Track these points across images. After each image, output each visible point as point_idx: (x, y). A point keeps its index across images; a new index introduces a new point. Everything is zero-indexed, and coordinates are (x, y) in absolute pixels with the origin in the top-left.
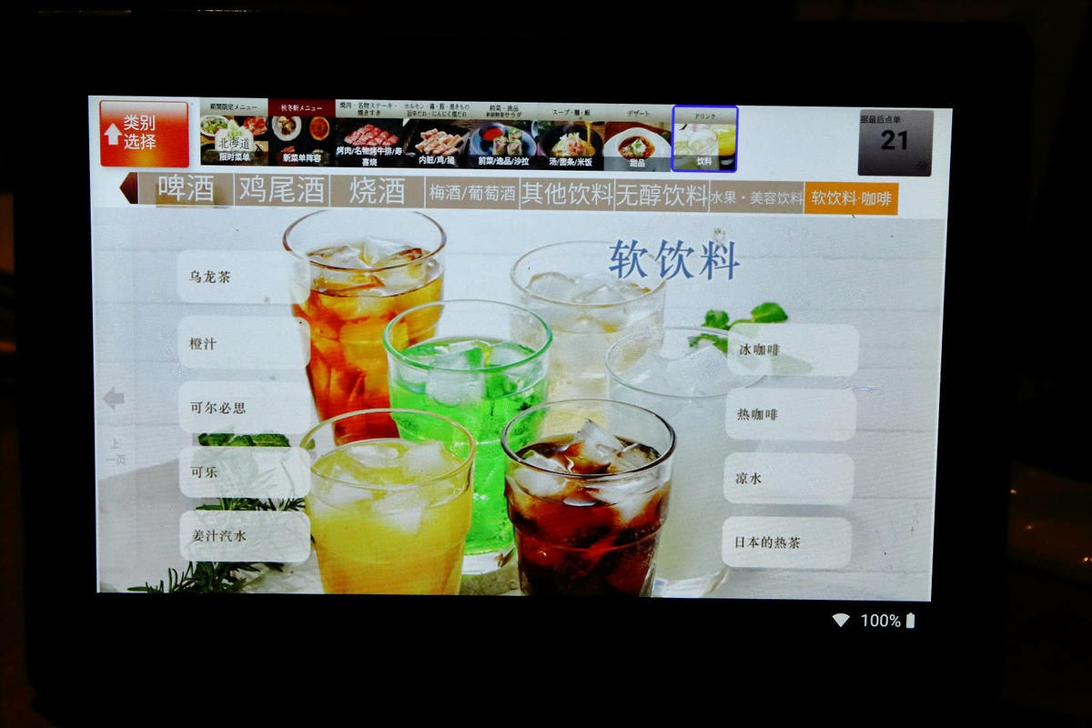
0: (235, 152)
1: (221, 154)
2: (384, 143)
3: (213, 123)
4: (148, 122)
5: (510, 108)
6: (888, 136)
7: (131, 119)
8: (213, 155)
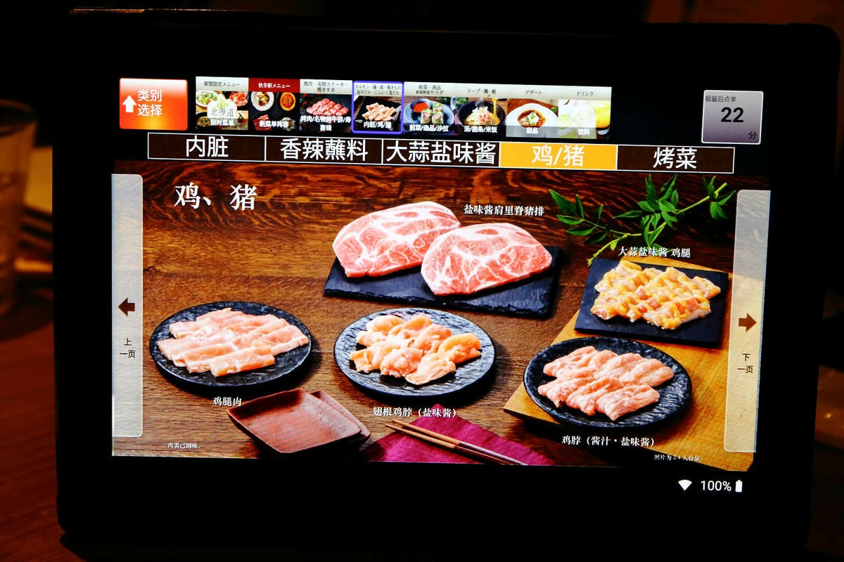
0: (223, 119)
1: (212, 121)
2: (337, 114)
3: (206, 96)
4: (156, 95)
5: (435, 87)
6: (727, 111)
7: (143, 93)
8: (206, 121)
